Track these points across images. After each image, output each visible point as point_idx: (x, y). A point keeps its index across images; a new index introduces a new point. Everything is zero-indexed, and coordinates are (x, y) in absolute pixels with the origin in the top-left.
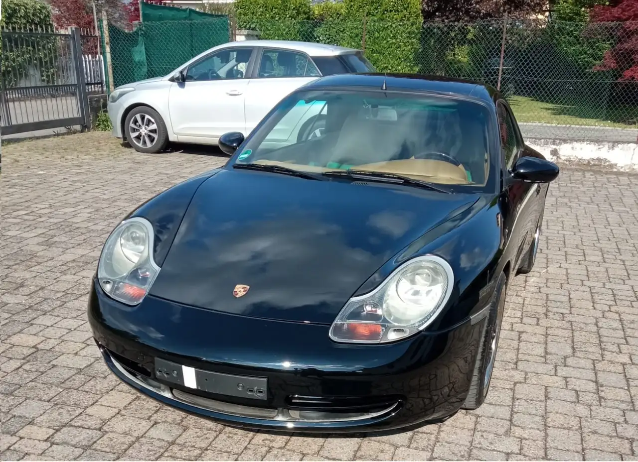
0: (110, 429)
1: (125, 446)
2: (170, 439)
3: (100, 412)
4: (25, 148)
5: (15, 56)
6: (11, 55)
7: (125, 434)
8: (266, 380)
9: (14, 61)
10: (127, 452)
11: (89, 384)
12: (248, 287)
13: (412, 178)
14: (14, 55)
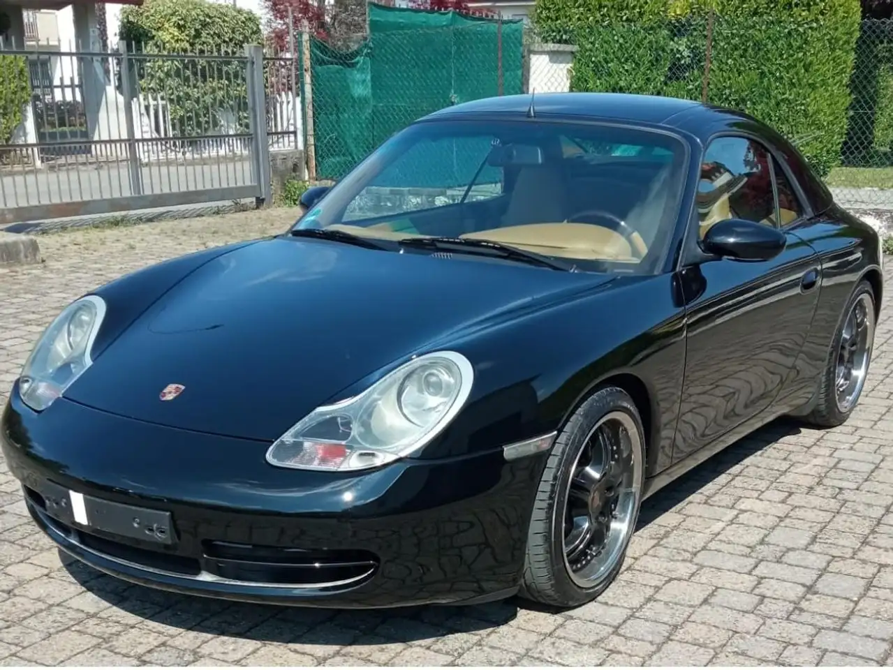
0: (23, 593)
1: (27, 614)
2: (92, 611)
3: (26, 571)
4: (158, 230)
5: (199, 95)
6: (195, 93)
7: (38, 599)
8: (168, 514)
9: (197, 101)
10: (24, 622)
11: (32, 538)
12: (183, 387)
13: (521, 248)
14: (198, 93)
